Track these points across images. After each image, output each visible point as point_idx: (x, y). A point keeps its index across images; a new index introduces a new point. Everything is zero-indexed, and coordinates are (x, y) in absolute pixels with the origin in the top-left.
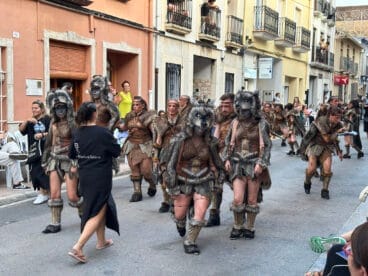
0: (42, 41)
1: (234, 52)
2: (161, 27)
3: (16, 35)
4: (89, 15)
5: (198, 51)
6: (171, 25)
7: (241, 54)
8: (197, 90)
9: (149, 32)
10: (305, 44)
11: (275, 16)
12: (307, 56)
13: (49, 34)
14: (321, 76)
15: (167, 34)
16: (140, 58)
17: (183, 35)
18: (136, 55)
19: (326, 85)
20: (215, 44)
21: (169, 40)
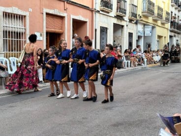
0: (42, 13)
1: (133, 22)
2: (98, 8)
3: (31, 10)
4: (64, 2)
5: (115, 21)
6: (102, 7)
7: (136, 23)
8: (115, 41)
9: (92, 11)
10: (167, 19)
11: (153, 4)
12: (168, 25)
13: (46, 10)
14: (175, 36)
15: (101, 12)
16: (88, 23)
17: (108, 13)
18: (86, 22)
19: (177, 40)
20: (124, 18)
21: (102, 15)
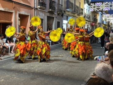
1: (60, 15)
5: (48, 15)
8: (49, 27)
15: (38, 9)
17: (44, 10)
19: (88, 25)
20: (54, 12)
